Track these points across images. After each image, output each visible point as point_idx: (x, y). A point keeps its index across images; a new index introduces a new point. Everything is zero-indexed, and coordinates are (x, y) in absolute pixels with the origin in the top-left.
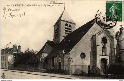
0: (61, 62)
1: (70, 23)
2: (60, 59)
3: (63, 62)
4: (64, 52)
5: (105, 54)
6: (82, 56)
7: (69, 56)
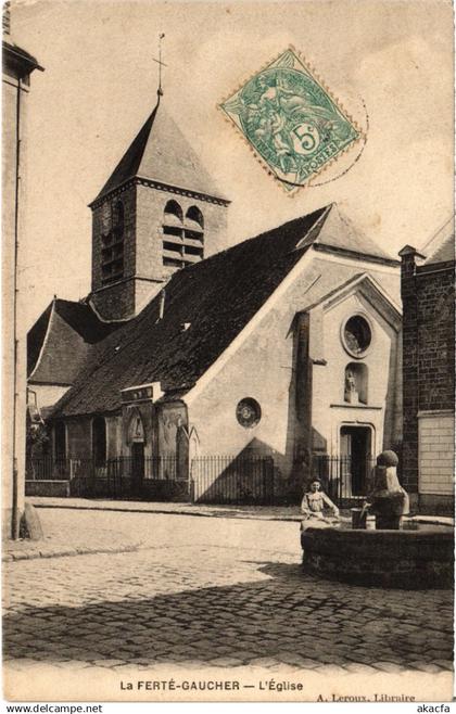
0: (143, 445)
1: (194, 195)
2: (141, 430)
3: (156, 447)
4: (157, 393)
5: (360, 401)
6: (246, 414)
7: (183, 414)
